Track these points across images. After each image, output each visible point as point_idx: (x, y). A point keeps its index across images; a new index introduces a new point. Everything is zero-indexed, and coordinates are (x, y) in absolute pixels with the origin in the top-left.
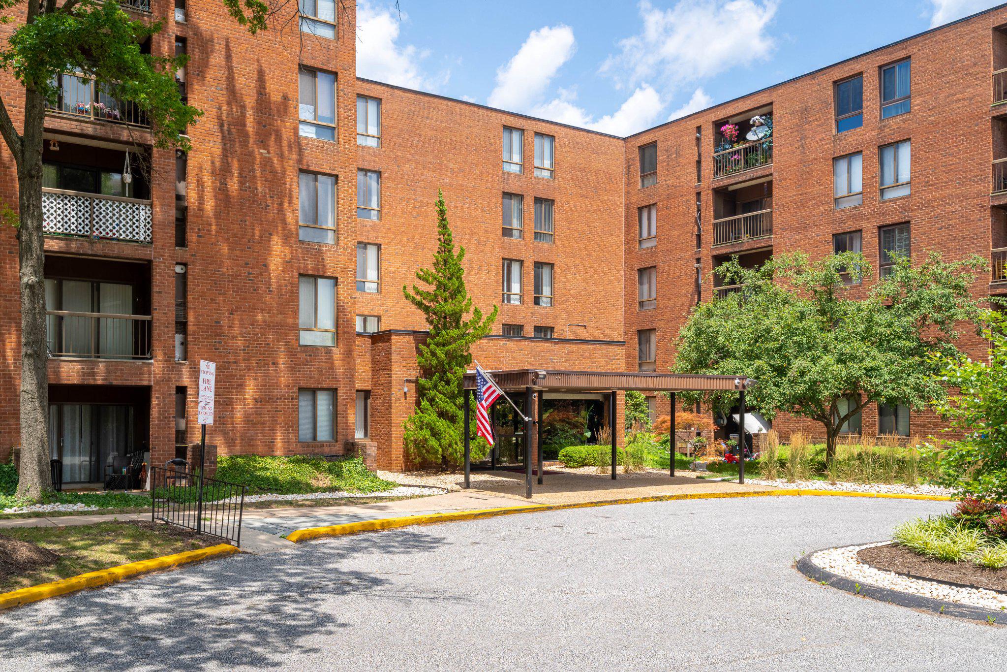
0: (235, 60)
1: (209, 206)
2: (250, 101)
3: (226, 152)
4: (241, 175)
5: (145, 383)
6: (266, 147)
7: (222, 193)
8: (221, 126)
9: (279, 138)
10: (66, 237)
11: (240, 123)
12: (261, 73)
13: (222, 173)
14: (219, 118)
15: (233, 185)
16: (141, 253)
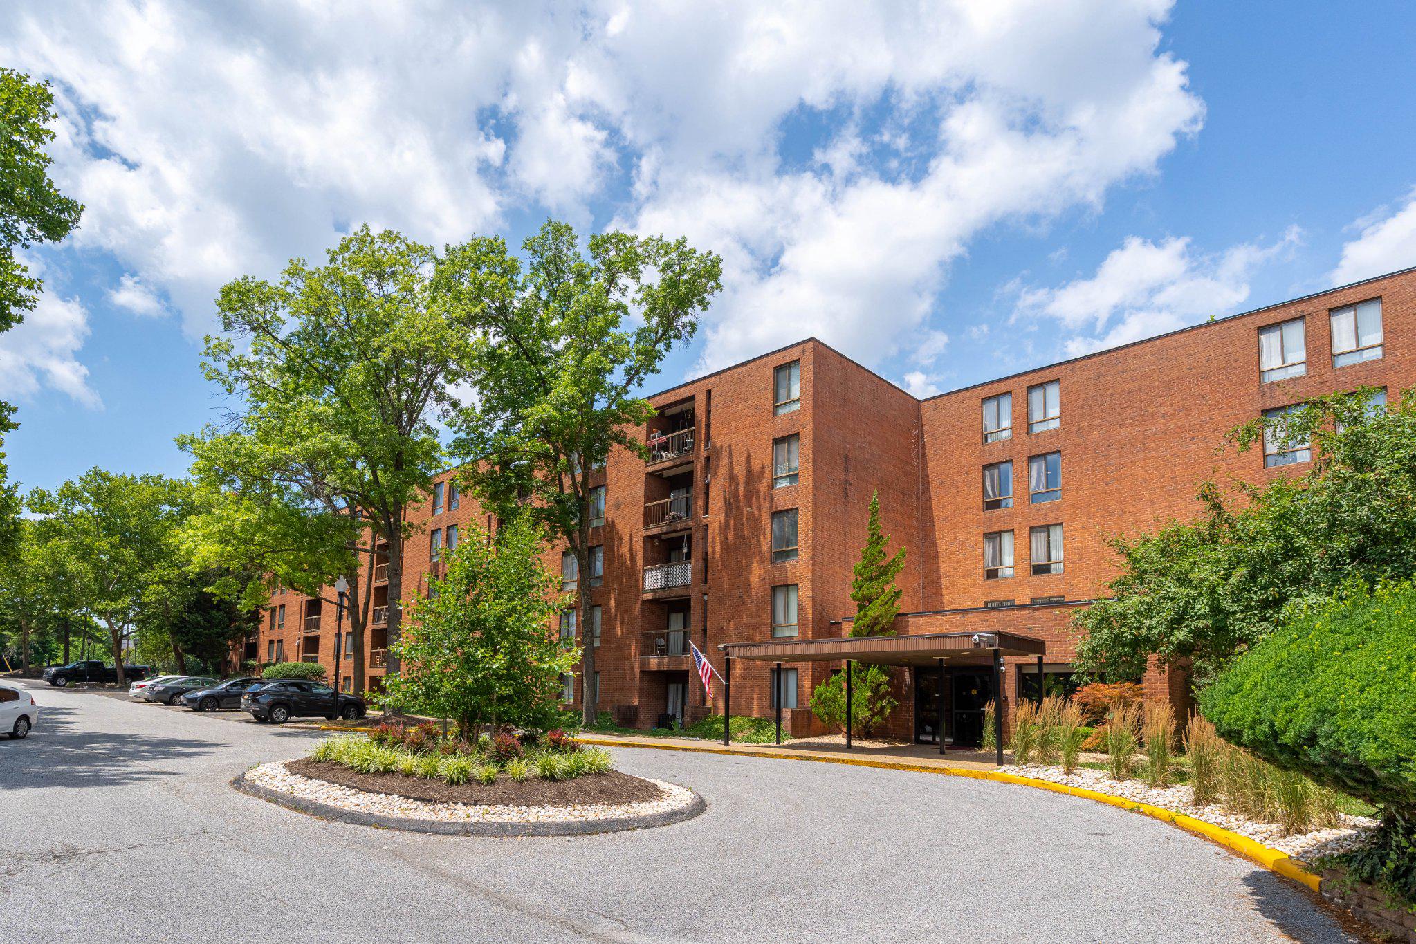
0: (734, 457)
1: (718, 555)
2: (741, 480)
3: (727, 516)
4: (735, 529)
5: (684, 668)
6: (750, 506)
7: (725, 542)
8: (725, 502)
9: (758, 493)
10: (654, 591)
11: (736, 496)
12: (749, 457)
13: (724, 530)
14: (725, 497)
15: (731, 536)
16: (686, 592)
